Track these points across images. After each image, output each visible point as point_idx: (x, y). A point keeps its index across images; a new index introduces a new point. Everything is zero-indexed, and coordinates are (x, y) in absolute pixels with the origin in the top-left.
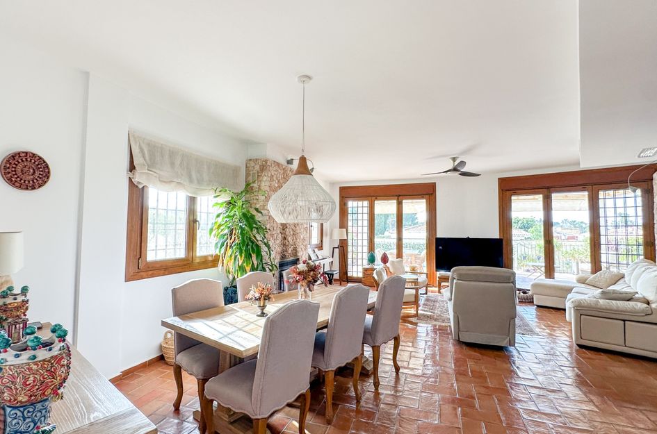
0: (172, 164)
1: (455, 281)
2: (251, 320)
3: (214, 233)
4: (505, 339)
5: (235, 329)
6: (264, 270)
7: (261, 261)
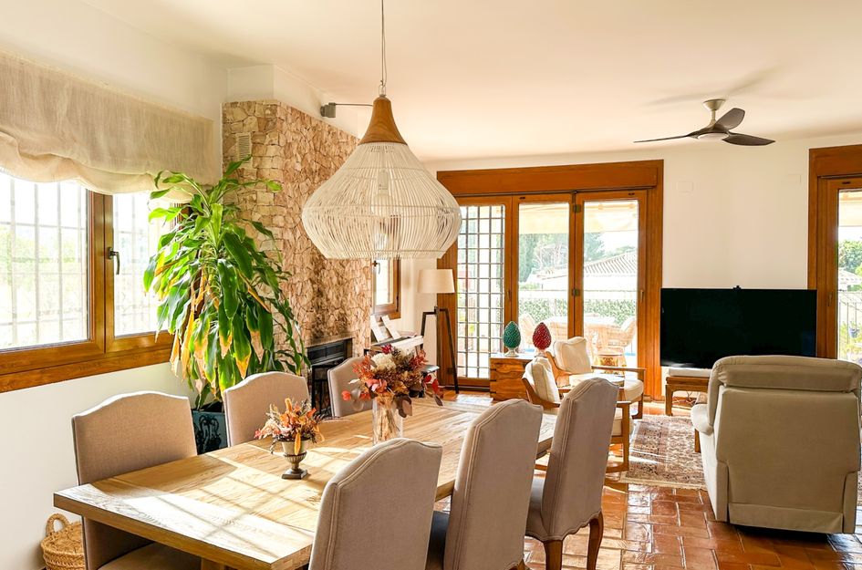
0: (49, 114)
1: (722, 390)
2: (273, 489)
3: (156, 280)
4: (833, 518)
5: (236, 512)
6: (278, 367)
7: (272, 347)
